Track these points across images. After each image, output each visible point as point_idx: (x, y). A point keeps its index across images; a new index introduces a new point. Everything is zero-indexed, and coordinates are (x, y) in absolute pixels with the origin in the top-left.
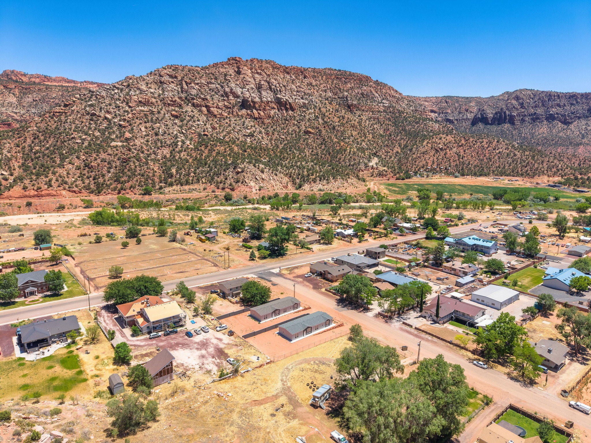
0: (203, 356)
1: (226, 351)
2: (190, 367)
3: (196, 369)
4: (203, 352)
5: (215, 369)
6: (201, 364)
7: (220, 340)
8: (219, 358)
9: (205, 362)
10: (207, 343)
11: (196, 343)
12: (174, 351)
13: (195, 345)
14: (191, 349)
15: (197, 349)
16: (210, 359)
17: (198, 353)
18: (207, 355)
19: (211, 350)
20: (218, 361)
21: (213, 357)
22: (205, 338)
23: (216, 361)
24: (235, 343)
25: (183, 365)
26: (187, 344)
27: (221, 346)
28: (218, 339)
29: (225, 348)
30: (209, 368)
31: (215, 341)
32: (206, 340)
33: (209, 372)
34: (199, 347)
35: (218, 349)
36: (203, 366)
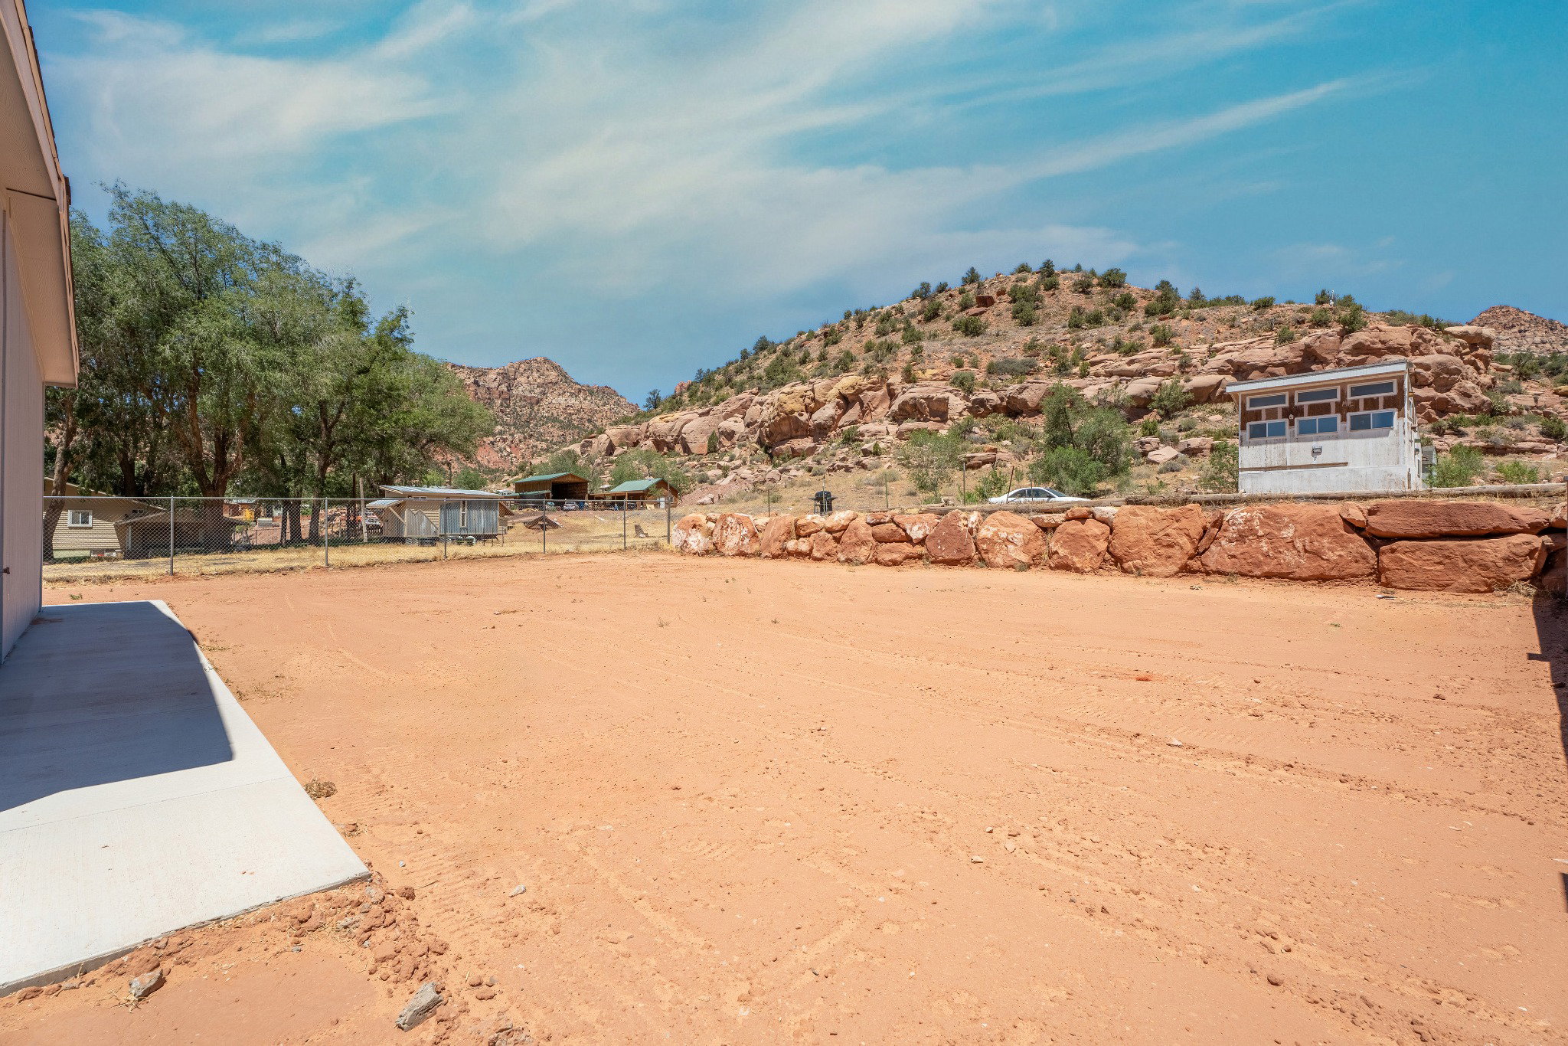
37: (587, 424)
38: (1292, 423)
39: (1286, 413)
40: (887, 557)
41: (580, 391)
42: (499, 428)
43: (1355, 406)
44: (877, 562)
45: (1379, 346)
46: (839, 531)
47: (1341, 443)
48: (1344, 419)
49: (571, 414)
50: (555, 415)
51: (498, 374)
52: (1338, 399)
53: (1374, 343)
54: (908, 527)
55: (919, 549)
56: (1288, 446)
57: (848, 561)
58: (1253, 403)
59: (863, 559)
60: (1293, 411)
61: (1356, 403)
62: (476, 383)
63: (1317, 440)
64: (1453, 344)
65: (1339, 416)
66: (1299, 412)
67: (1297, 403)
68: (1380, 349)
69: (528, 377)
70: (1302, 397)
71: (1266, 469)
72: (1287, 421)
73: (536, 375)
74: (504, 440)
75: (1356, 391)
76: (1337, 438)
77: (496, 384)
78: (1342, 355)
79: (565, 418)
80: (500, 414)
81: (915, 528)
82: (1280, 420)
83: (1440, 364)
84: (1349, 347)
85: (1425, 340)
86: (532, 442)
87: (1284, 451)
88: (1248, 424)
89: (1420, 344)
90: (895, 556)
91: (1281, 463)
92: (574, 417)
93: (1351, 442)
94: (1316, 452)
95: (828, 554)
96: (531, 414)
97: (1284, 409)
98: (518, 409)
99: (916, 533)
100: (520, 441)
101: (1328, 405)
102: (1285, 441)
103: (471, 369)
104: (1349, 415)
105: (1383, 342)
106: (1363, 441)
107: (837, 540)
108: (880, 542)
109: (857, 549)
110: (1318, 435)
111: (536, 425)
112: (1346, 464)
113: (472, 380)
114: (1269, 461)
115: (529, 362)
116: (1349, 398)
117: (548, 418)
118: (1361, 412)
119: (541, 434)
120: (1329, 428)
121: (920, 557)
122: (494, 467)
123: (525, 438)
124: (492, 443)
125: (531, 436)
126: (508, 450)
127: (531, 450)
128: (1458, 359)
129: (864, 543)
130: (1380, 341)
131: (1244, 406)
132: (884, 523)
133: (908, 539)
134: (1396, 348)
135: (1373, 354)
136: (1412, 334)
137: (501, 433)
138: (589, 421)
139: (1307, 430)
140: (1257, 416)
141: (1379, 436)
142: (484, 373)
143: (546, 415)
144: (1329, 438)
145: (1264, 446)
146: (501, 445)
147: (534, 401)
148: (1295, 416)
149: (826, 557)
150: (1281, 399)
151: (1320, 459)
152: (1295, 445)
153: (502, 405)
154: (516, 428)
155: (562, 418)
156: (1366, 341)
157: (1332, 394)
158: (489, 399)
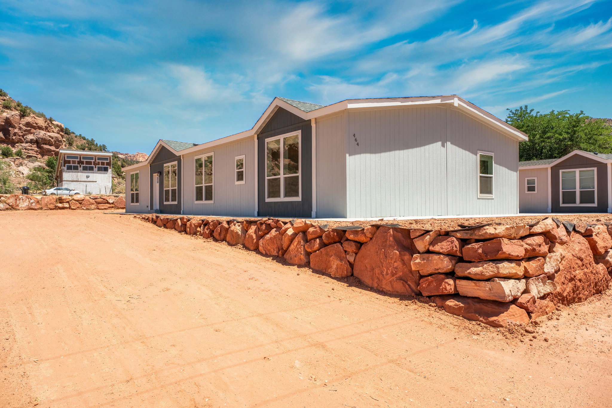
38: (80, 167)
39: (79, 162)
40: (103, 208)
43: (98, 164)
44: (98, 209)
45: (35, 125)
46: (81, 201)
47: (95, 174)
48: (96, 167)
52: (94, 161)
53: (33, 123)
54: (108, 200)
55: (112, 205)
56: (79, 174)
57: (87, 209)
58: (68, 157)
59: (93, 208)
60: (80, 162)
61: (99, 162)
63: (88, 173)
64: (57, 129)
65: (94, 166)
66: (83, 163)
67: (82, 160)
68: (35, 126)
70: (84, 158)
71: (72, 181)
72: (79, 165)
75: (99, 159)
76: (94, 173)
78: (21, 125)
81: (110, 200)
82: (76, 165)
83: (56, 137)
84: (24, 123)
85: (49, 126)
87: (78, 176)
88: (66, 165)
89: (48, 127)
90: (105, 207)
91: (77, 180)
93: (97, 174)
94: (88, 177)
95: (78, 208)
97: (78, 161)
99: (111, 201)
101: (91, 162)
102: (78, 172)
104: (97, 166)
105: (36, 124)
106: (101, 174)
107: (81, 203)
108: (98, 204)
109: (90, 206)
110: (88, 171)
112: (96, 182)
114: (73, 179)
116: (97, 161)
118: (100, 166)
120: (91, 169)
121: (113, 207)
128: (59, 135)
129: (93, 204)
130: (35, 123)
131: (64, 158)
132: (98, 198)
133: (108, 203)
134: (40, 127)
135: (33, 128)
136: (45, 122)
139: (85, 169)
140: (69, 162)
141: (105, 174)
144: (91, 173)
145: (71, 173)
148: (82, 164)
149: (77, 208)
150: (77, 158)
151: (89, 179)
152: (81, 174)
156: (31, 122)
157: (92, 158)
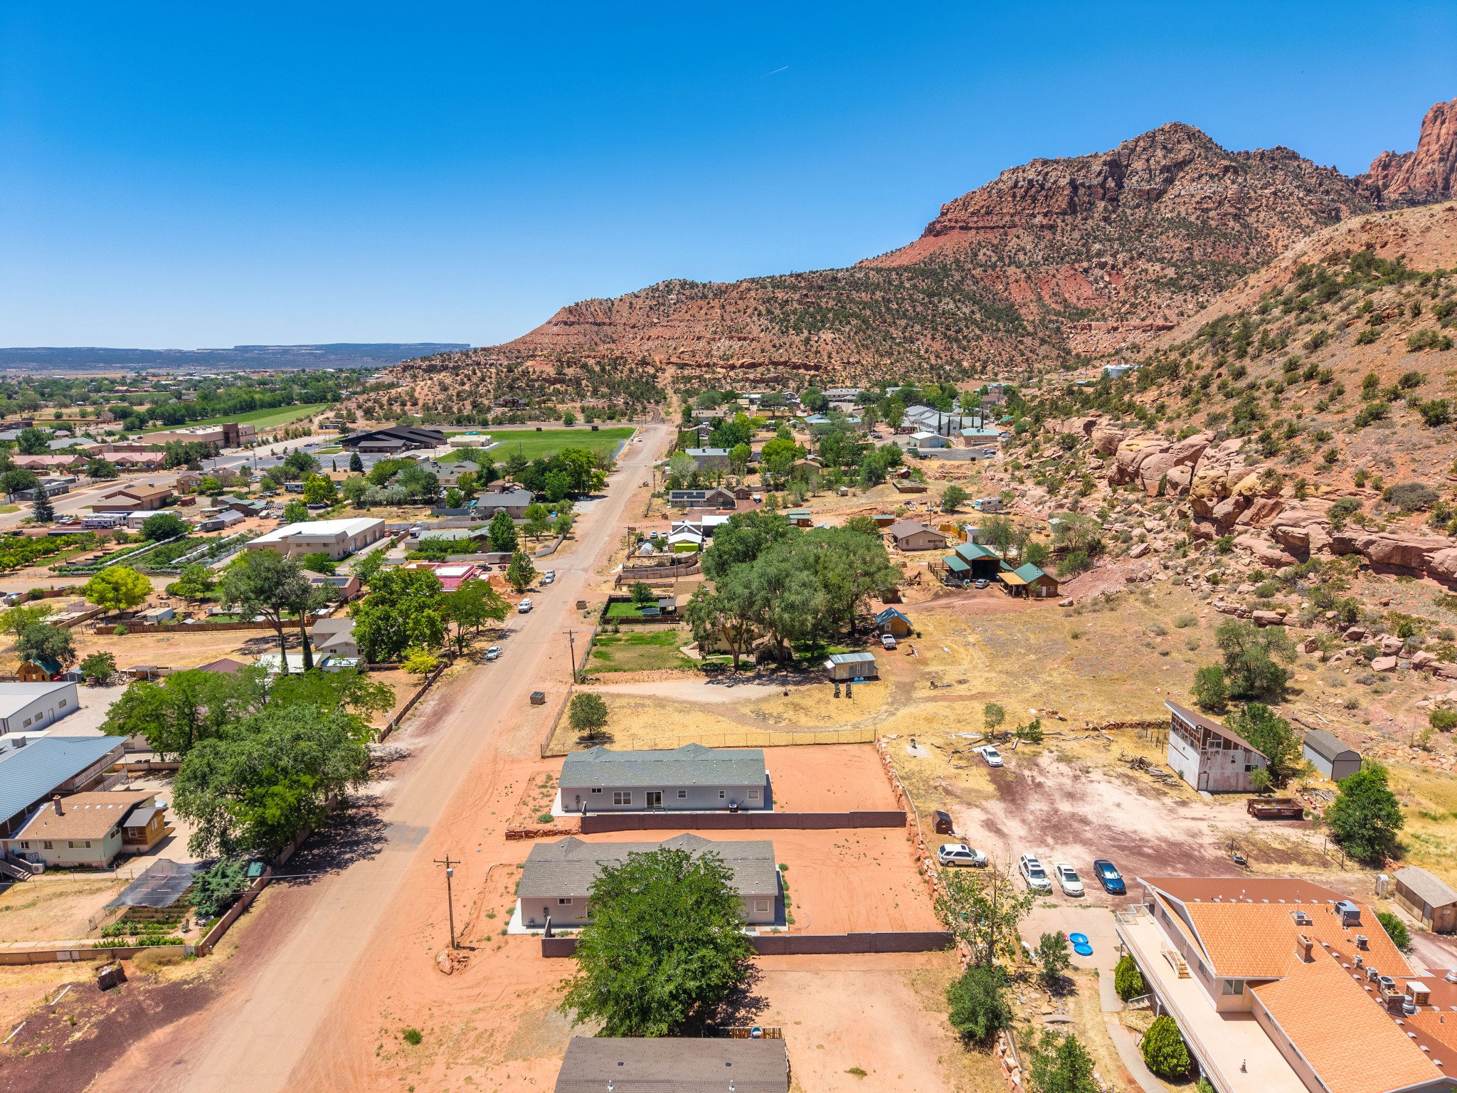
0: (1070, 796)
1: (991, 788)
2: (1117, 782)
3: (1100, 772)
4: (1065, 807)
5: (1045, 760)
6: (1083, 780)
7: (991, 826)
8: (1020, 779)
9: (1068, 782)
10: (1043, 829)
11: (1086, 843)
12: (1172, 839)
13: (1089, 835)
14: (1109, 828)
15: (1084, 821)
16: (1049, 783)
17: (1084, 809)
18: (1057, 796)
19: (1037, 806)
20: (1026, 773)
21: (1039, 785)
22: (1042, 850)
23: (1035, 773)
24: (948, 800)
25: (1141, 792)
26: (1123, 848)
27: (997, 808)
28: (998, 832)
29: (987, 798)
30: (1063, 767)
31: (1013, 827)
32: (1043, 842)
33: (1064, 759)
34: (1076, 825)
35: (1013, 801)
36: (1078, 772)
37: (1231, 224)
38: (1181, 731)
41: (1226, 169)
42: (1097, 246)
47: (1189, 748)
49: (1207, 210)
50: (1183, 214)
51: (1105, 163)
62: (1072, 183)
69: (1148, 160)
73: (1160, 153)
74: (1102, 266)
76: (1188, 745)
77: (1100, 179)
79: (1198, 218)
80: (1102, 224)
86: (1142, 264)
87: (1179, 742)
92: (1212, 214)
96: (1146, 217)
97: (1180, 723)
98: (1129, 212)
100: (1125, 264)
102: (1179, 737)
103: (1069, 163)
106: (1192, 751)
111: (1151, 236)
112: (1188, 759)
113: (1067, 180)
115: (1152, 137)
117: (1170, 220)
119: (1157, 250)
122: (1084, 307)
123: (1132, 258)
124: (1086, 271)
125: (1141, 255)
126: (1107, 278)
127: (1138, 277)
137: (1099, 254)
138: (1236, 217)
142: (1084, 165)
143: (1169, 215)
146: (1098, 272)
147: (1153, 195)
151: (1184, 753)
153: (1105, 209)
154: (1123, 245)
155: (1192, 218)
158: (1089, 202)
